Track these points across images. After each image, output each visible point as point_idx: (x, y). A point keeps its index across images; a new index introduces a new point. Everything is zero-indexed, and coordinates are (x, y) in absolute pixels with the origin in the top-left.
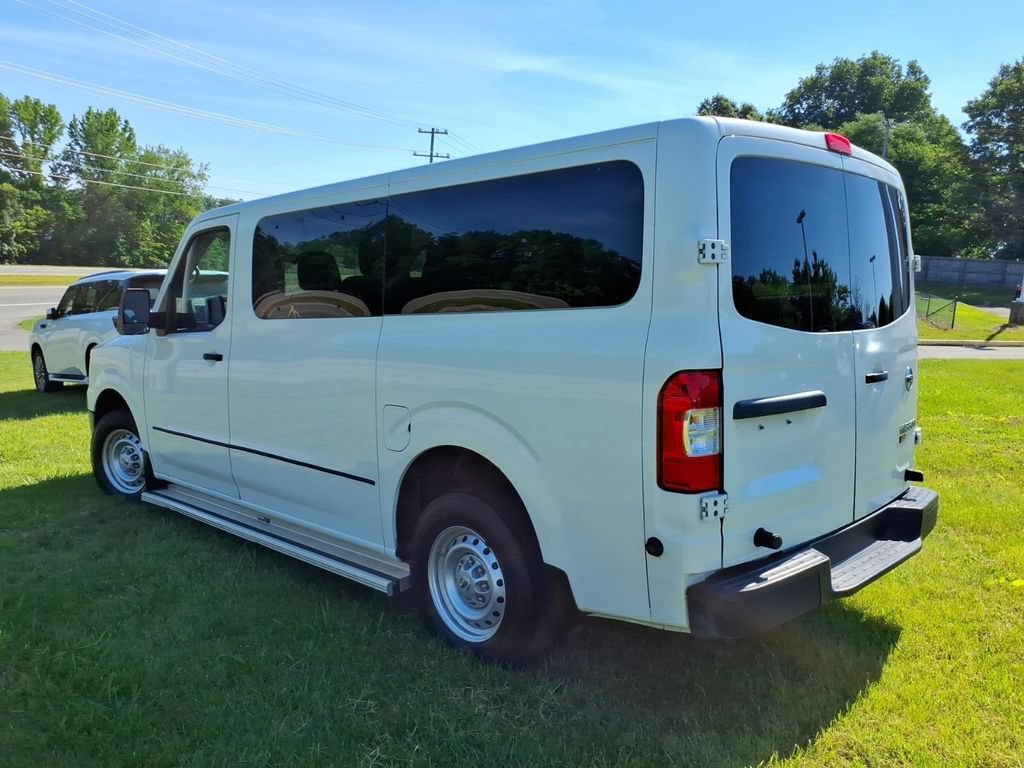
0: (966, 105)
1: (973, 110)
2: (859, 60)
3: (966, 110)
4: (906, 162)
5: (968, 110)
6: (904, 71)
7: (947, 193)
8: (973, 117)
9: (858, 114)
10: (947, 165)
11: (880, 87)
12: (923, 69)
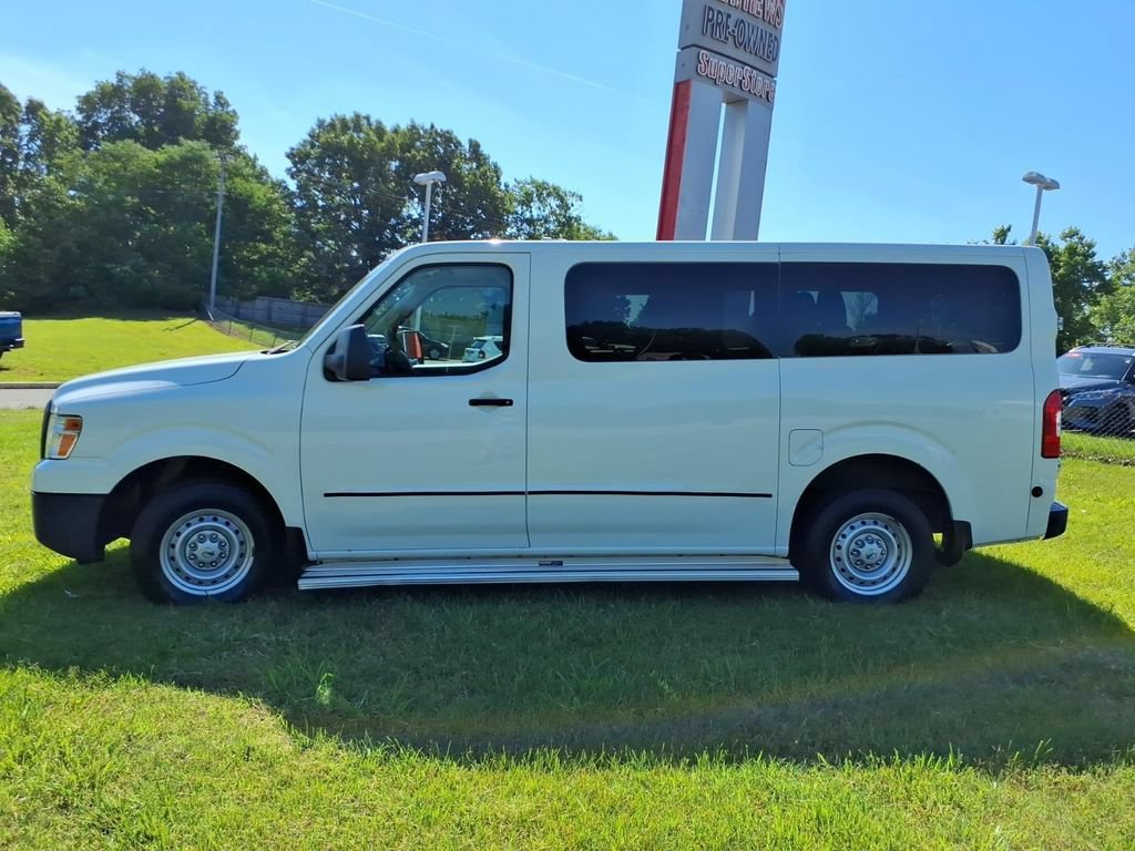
0: (289, 151)
1: (297, 157)
2: (165, 78)
3: (288, 156)
4: (236, 199)
5: (290, 156)
6: (212, 100)
7: (277, 235)
8: (295, 164)
9: (181, 139)
10: (276, 207)
11: (191, 111)
12: (230, 102)
